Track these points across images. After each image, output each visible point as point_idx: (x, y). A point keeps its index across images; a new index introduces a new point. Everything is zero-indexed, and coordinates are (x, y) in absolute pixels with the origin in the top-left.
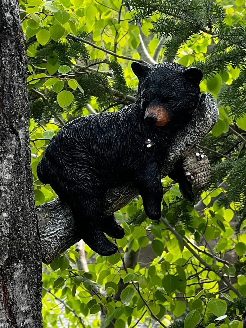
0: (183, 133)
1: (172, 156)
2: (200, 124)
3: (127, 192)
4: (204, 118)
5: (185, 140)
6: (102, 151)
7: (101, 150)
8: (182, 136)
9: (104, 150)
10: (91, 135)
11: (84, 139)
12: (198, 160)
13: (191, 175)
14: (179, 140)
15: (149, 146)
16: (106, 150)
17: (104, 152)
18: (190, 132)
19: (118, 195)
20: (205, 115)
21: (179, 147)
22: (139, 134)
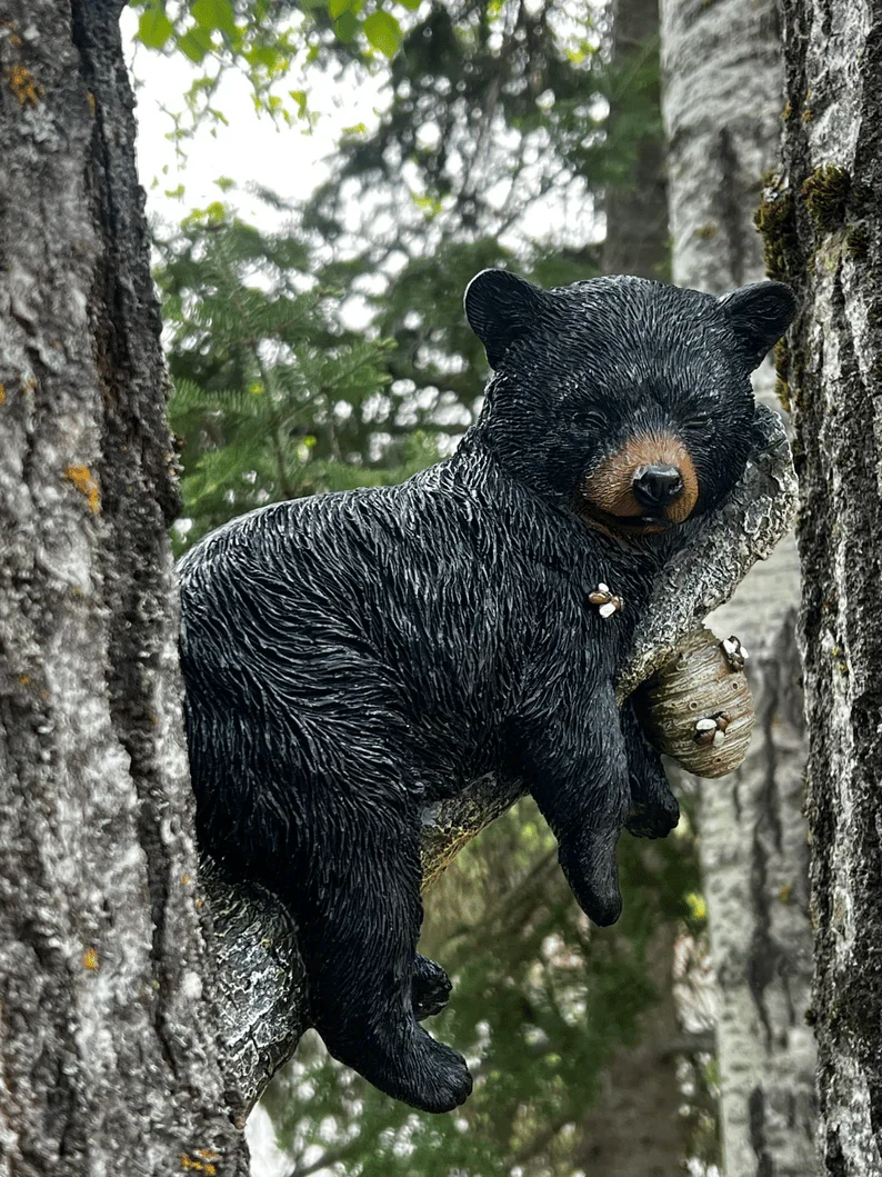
0: (695, 563)
1: (646, 657)
2: (759, 521)
3: (473, 819)
4: (772, 497)
5: (698, 590)
6: (440, 635)
7: (434, 634)
8: (690, 571)
9: (447, 631)
10: (371, 572)
11: (349, 591)
12: (733, 669)
13: (717, 728)
14: (676, 589)
15: (607, 611)
16: (455, 632)
17: (445, 639)
18: (720, 555)
19: (447, 831)
20: (782, 486)
21: (674, 620)
22: (554, 565)
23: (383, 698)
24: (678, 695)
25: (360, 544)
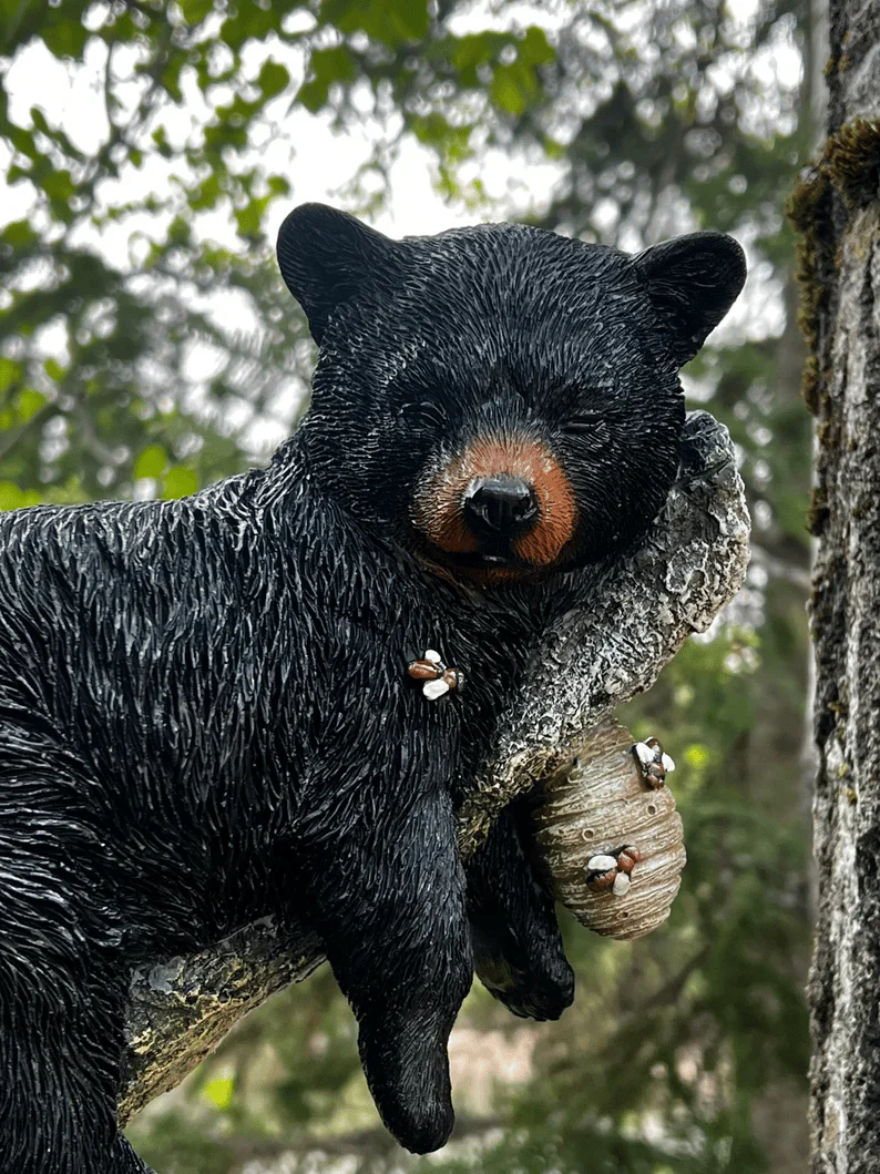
0: (590, 630)
1: (515, 761)
2: (689, 577)
3: (239, 983)
4: (710, 542)
5: (595, 669)
6: (158, 712)
7: (148, 709)
8: (583, 642)
9: (171, 706)
10: (66, 614)
11: (24, 640)
12: (648, 786)
13: (619, 869)
14: (562, 667)
15: (434, 690)
16: (183, 708)
17: (166, 718)
18: (630, 621)
19: (191, 1000)
20: (723, 526)
21: (558, 710)
22: (363, 620)
23: (61, 801)
24: (568, 818)
25: (57, 576)
